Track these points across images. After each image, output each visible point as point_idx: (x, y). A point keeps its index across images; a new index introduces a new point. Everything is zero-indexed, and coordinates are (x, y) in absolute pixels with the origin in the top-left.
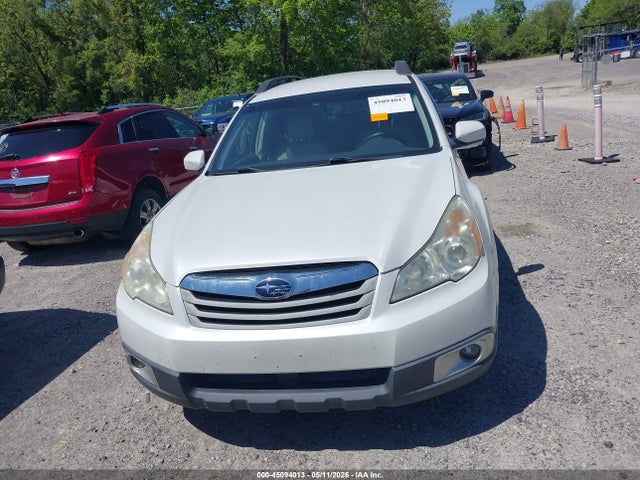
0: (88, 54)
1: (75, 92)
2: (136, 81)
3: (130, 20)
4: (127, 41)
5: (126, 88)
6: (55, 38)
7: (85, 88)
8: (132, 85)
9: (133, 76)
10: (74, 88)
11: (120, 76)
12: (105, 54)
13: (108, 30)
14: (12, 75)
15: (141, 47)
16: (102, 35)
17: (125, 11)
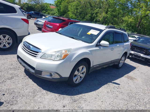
0: (96, 11)
1: (90, 18)
2: (102, 19)
3: (107, 7)
4: (104, 11)
5: (99, 20)
6: (91, 6)
7: (92, 17)
8: (101, 20)
9: (102, 18)
10: (90, 17)
11: (99, 17)
12: (99, 12)
13: (102, 7)
14: (81, 11)
15: (107, 13)
16: (100, 8)
17: (107, 4)
